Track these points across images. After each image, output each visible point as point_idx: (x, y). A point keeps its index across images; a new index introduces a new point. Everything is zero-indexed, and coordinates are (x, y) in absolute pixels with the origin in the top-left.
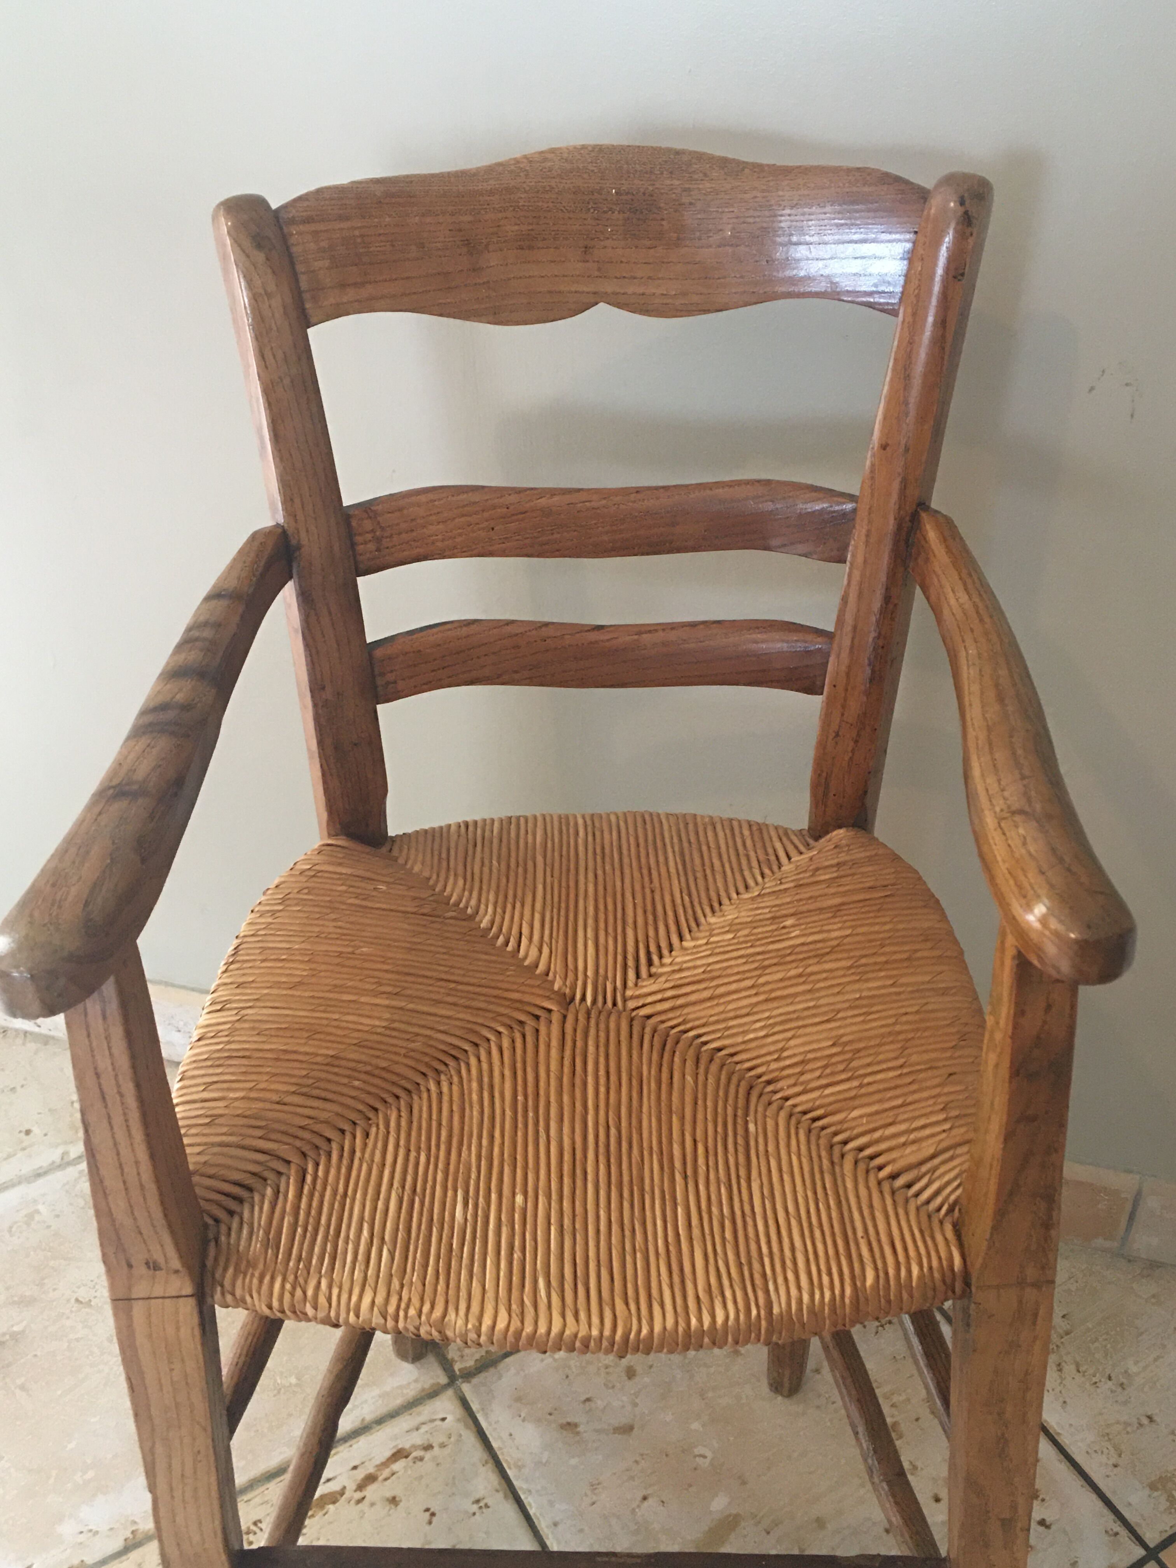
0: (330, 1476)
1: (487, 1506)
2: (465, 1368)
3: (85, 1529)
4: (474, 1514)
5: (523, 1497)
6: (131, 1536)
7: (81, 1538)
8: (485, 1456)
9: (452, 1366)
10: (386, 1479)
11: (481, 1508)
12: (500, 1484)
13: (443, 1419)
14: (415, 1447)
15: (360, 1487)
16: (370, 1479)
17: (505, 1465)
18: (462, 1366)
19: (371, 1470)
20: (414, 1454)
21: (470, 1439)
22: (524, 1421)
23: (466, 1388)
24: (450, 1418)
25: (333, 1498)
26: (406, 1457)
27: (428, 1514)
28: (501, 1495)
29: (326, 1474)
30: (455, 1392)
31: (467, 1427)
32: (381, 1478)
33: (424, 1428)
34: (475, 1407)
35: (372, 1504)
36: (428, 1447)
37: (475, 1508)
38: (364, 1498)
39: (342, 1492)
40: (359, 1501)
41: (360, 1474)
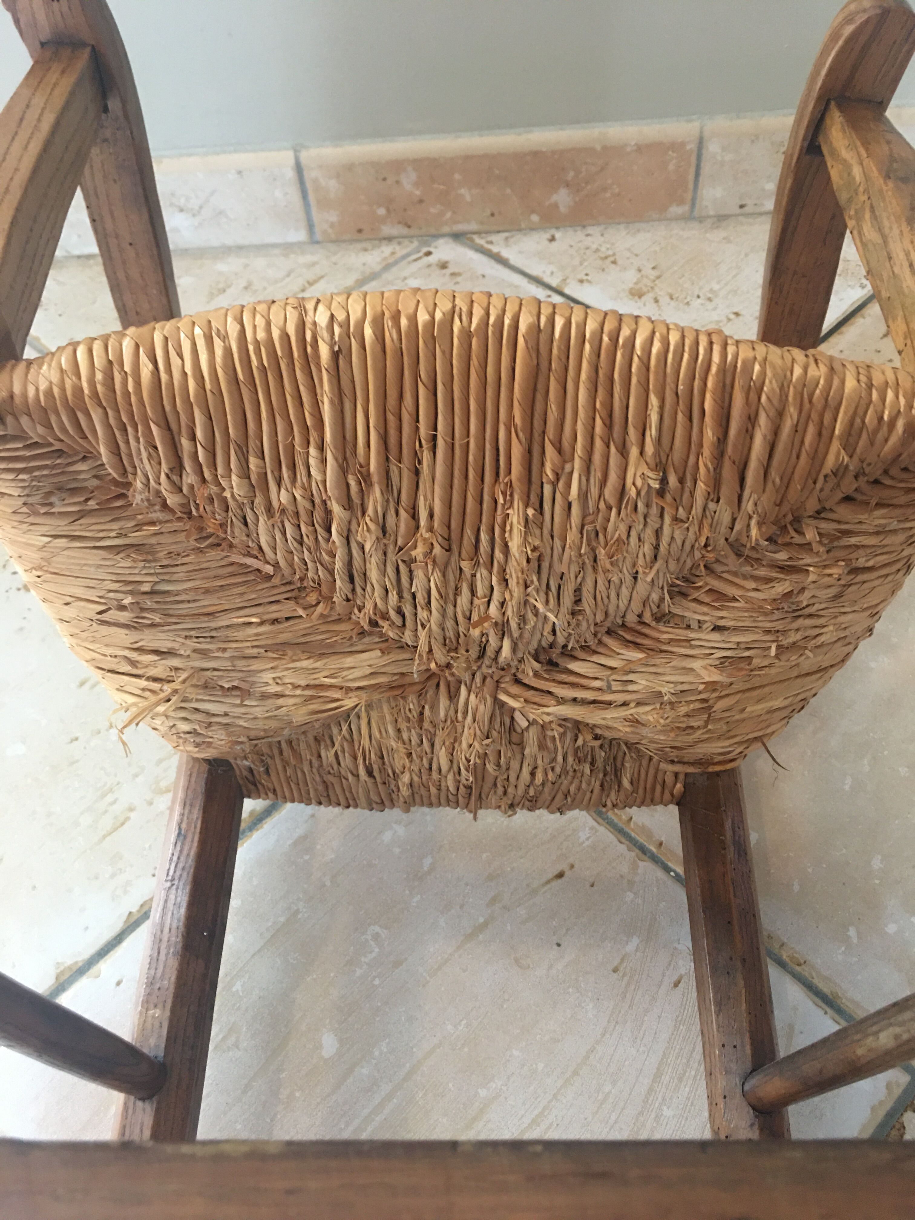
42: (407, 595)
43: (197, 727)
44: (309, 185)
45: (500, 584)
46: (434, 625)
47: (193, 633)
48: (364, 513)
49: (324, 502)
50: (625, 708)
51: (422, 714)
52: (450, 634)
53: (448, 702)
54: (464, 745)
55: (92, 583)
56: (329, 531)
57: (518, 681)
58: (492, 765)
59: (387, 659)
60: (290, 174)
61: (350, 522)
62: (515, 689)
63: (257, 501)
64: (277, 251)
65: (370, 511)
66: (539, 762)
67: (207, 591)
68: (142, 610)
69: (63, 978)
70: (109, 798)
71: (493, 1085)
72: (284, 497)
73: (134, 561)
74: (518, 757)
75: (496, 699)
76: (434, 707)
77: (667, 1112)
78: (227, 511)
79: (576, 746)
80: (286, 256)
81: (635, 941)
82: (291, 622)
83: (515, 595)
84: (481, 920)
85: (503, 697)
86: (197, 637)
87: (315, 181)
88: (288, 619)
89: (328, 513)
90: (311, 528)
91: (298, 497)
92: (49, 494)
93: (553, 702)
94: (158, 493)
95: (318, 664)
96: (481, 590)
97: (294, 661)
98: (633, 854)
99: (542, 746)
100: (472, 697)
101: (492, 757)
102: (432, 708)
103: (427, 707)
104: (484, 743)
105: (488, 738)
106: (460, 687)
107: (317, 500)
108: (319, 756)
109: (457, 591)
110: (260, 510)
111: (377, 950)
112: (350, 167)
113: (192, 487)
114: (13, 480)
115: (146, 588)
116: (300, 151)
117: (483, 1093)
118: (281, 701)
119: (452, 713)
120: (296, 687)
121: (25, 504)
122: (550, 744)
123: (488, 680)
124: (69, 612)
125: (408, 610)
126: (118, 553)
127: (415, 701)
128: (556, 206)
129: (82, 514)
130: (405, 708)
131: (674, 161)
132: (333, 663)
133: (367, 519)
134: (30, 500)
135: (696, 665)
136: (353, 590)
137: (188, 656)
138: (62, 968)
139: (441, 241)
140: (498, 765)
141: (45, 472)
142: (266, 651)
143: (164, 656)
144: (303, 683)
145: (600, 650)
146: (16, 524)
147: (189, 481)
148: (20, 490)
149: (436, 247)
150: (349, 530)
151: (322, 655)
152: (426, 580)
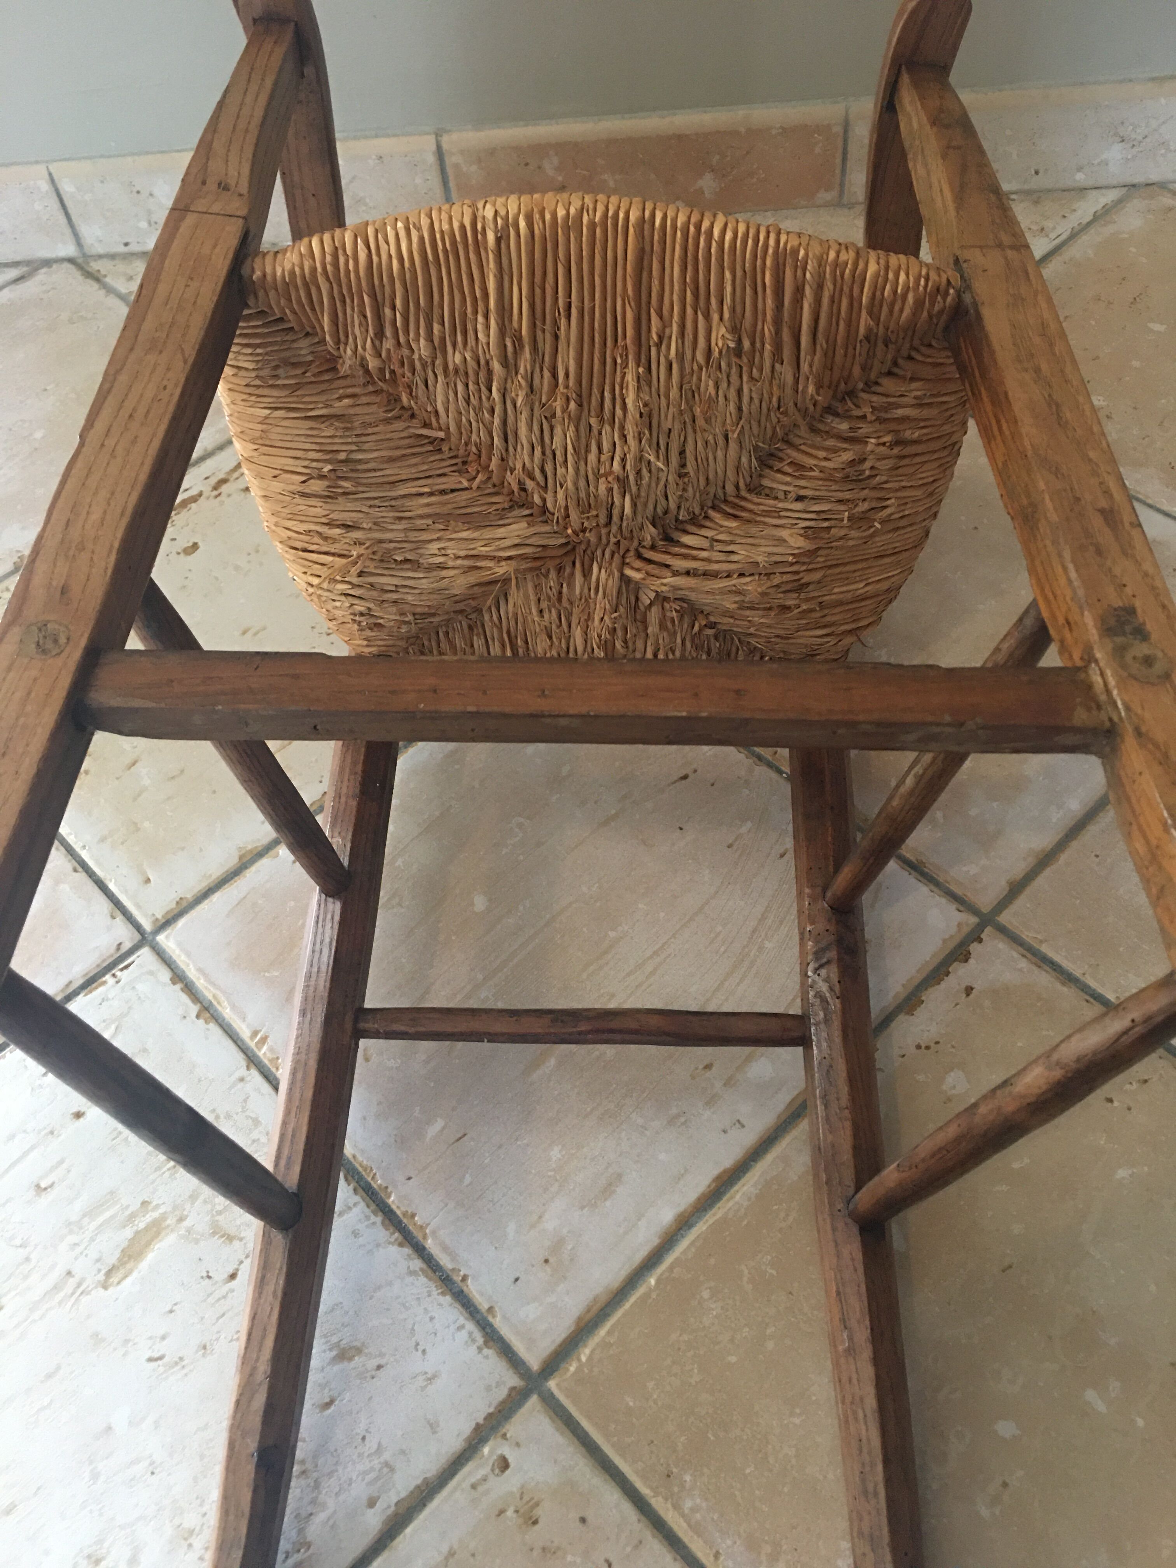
0: (188, 487)
10: (237, 478)
15: (215, 488)
16: (224, 481)
19: (221, 476)
25: (194, 499)
29: (184, 486)
32: (232, 479)
35: (229, 495)
38: (220, 494)
39: (200, 494)
40: (216, 497)
41: (213, 481)
42: (548, 452)
43: (372, 606)
44: (450, 171)
45: (620, 439)
46: (570, 484)
47: (377, 502)
48: (517, 373)
49: (487, 363)
50: (728, 579)
51: (560, 593)
52: (583, 495)
53: (583, 579)
54: (597, 619)
55: (299, 454)
56: (490, 391)
57: (639, 556)
58: (620, 641)
59: (533, 530)
60: (431, 159)
61: (506, 380)
62: (638, 564)
63: (437, 362)
65: (522, 370)
66: (661, 641)
67: (391, 460)
68: (339, 478)
69: (245, 860)
71: (620, 928)
72: (458, 358)
73: (336, 429)
74: (643, 635)
75: (622, 575)
76: (571, 586)
77: (768, 945)
78: (414, 374)
79: (694, 632)
81: (749, 824)
82: (456, 494)
83: (632, 449)
84: (613, 812)
85: (628, 572)
86: (379, 507)
87: (456, 166)
88: (453, 491)
89: (490, 372)
90: (476, 386)
91: (468, 358)
92: (277, 367)
93: (670, 574)
94: (363, 358)
95: (476, 535)
96: (606, 446)
97: (456, 532)
98: (751, 761)
99: (662, 626)
100: (603, 571)
101: (619, 633)
102: (569, 585)
103: (565, 585)
104: (613, 616)
105: (616, 612)
106: (592, 564)
107: (482, 362)
108: (472, 646)
109: (588, 450)
110: (439, 371)
111: (521, 835)
112: (492, 152)
113: (389, 351)
114: (251, 354)
115: (342, 456)
116: (441, 136)
117: (612, 934)
118: (444, 573)
119: (586, 591)
120: (457, 557)
121: (257, 377)
122: (669, 625)
123: (616, 555)
124: (277, 486)
125: (549, 468)
126: (323, 422)
127: (555, 579)
128: (701, 191)
129: (298, 386)
130: (546, 588)
131: (821, 145)
132: (488, 534)
133: (519, 377)
134: (261, 373)
135: (785, 534)
136: (507, 450)
137: (370, 529)
138: (243, 852)
140: (625, 641)
141: (276, 348)
142: (434, 523)
143: (350, 529)
144: (462, 553)
145: (708, 524)
146: (245, 397)
147: (388, 346)
148: (254, 364)
150: (505, 389)
151: (478, 528)
152: (563, 436)
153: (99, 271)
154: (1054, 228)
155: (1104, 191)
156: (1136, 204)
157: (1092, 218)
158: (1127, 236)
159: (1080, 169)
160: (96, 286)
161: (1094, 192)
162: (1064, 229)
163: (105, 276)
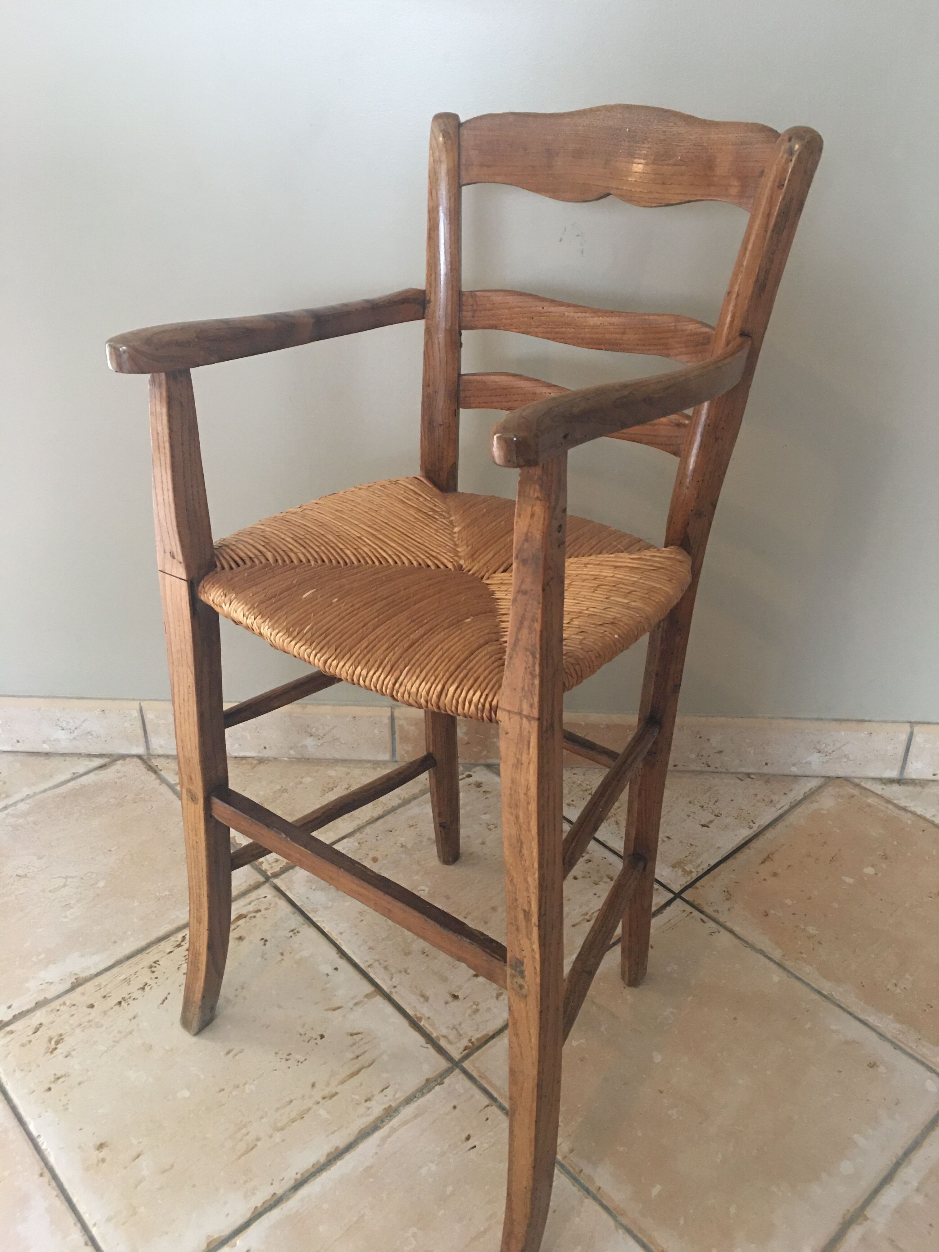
1: (298, 932)
2: (275, 872)
3: (44, 982)
4: (291, 937)
5: (319, 924)
6: (75, 981)
7: (42, 987)
8: (293, 910)
9: (266, 873)
11: (295, 933)
12: (304, 921)
13: (265, 897)
14: (249, 912)
17: (306, 912)
18: (272, 871)
20: (249, 916)
21: (283, 903)
22: (314, 890)
23: (277, 881)
24: (269, 897)
26: (245, 918)
27: (263, 941)
28: (306, 926)
30: (271, 885)
31: (280, 898)
33: (253, 904)
34: (283, 888)
36: (259, 911)
37: (291, 934)
44: (397, 729)
60: (386, 721)
64: (368, 765)
70: (244, 1131)
80: (375, 769)
87: (401, 726)
98: (581, 1193)
116: (394, 709)
139: (478, 768)
149: (475, 772)
153: (157, 766)
154: (779, 802)
155: (809, 779)
156: (830, 790)
157: (803, 796)
158: (826, 812)
159: (794, 765)
160: (154, 776)
161: (804, 779)
162: (784, 803)
163: (161, 770)
